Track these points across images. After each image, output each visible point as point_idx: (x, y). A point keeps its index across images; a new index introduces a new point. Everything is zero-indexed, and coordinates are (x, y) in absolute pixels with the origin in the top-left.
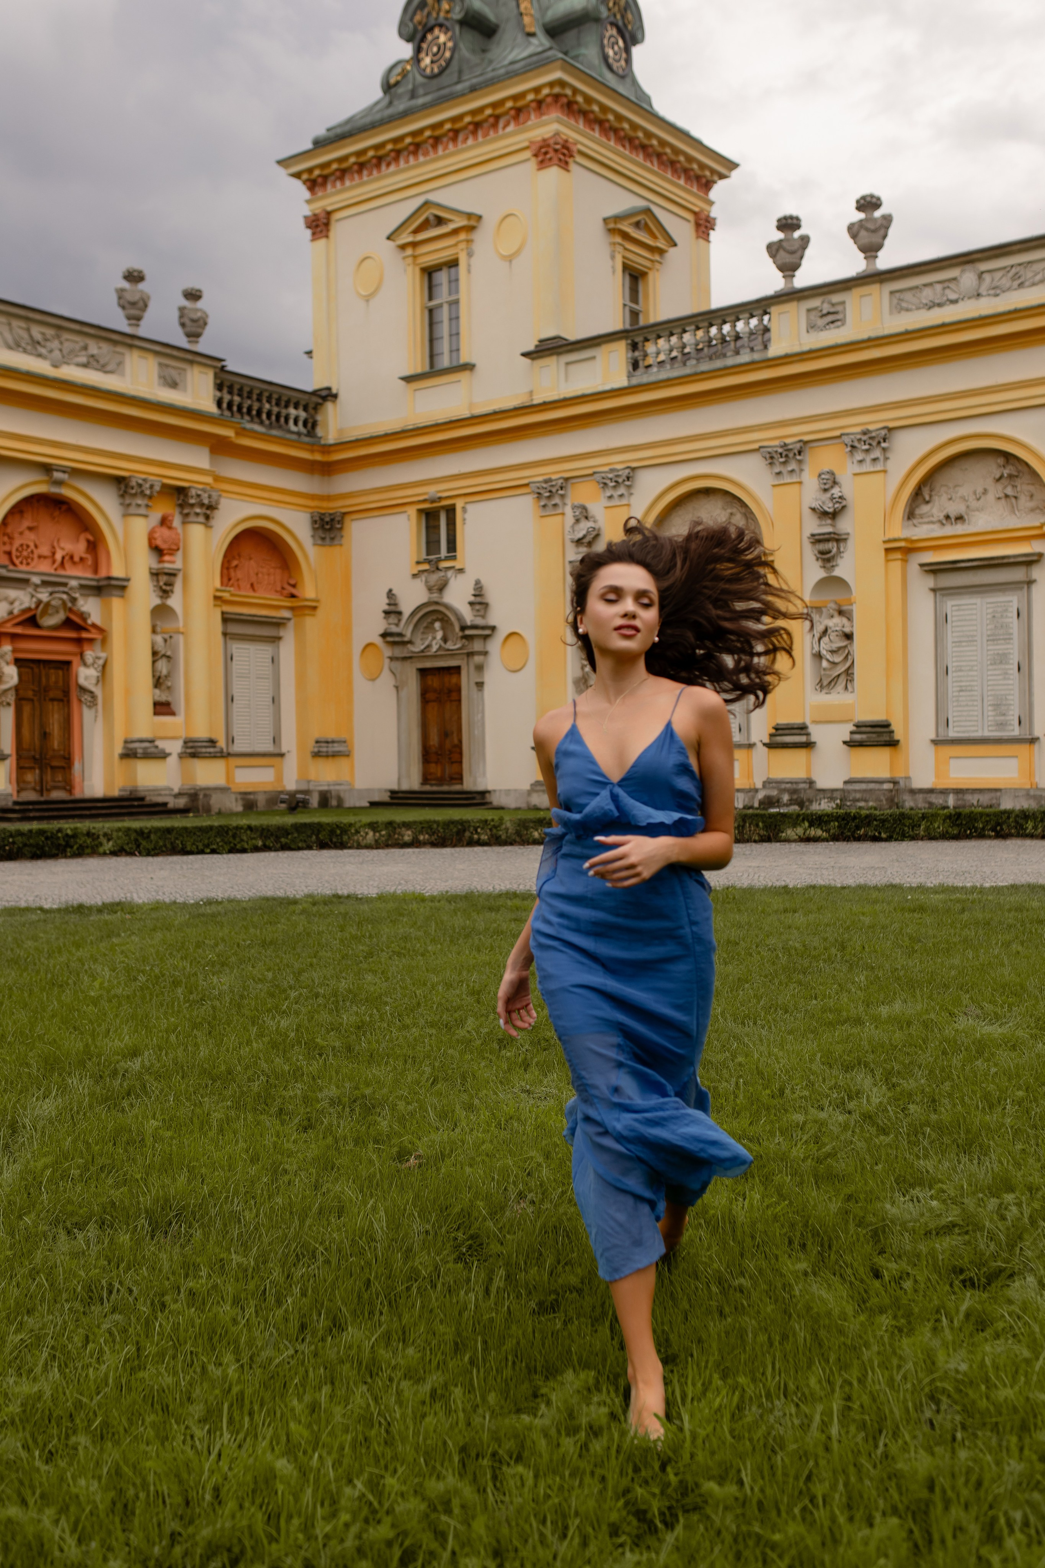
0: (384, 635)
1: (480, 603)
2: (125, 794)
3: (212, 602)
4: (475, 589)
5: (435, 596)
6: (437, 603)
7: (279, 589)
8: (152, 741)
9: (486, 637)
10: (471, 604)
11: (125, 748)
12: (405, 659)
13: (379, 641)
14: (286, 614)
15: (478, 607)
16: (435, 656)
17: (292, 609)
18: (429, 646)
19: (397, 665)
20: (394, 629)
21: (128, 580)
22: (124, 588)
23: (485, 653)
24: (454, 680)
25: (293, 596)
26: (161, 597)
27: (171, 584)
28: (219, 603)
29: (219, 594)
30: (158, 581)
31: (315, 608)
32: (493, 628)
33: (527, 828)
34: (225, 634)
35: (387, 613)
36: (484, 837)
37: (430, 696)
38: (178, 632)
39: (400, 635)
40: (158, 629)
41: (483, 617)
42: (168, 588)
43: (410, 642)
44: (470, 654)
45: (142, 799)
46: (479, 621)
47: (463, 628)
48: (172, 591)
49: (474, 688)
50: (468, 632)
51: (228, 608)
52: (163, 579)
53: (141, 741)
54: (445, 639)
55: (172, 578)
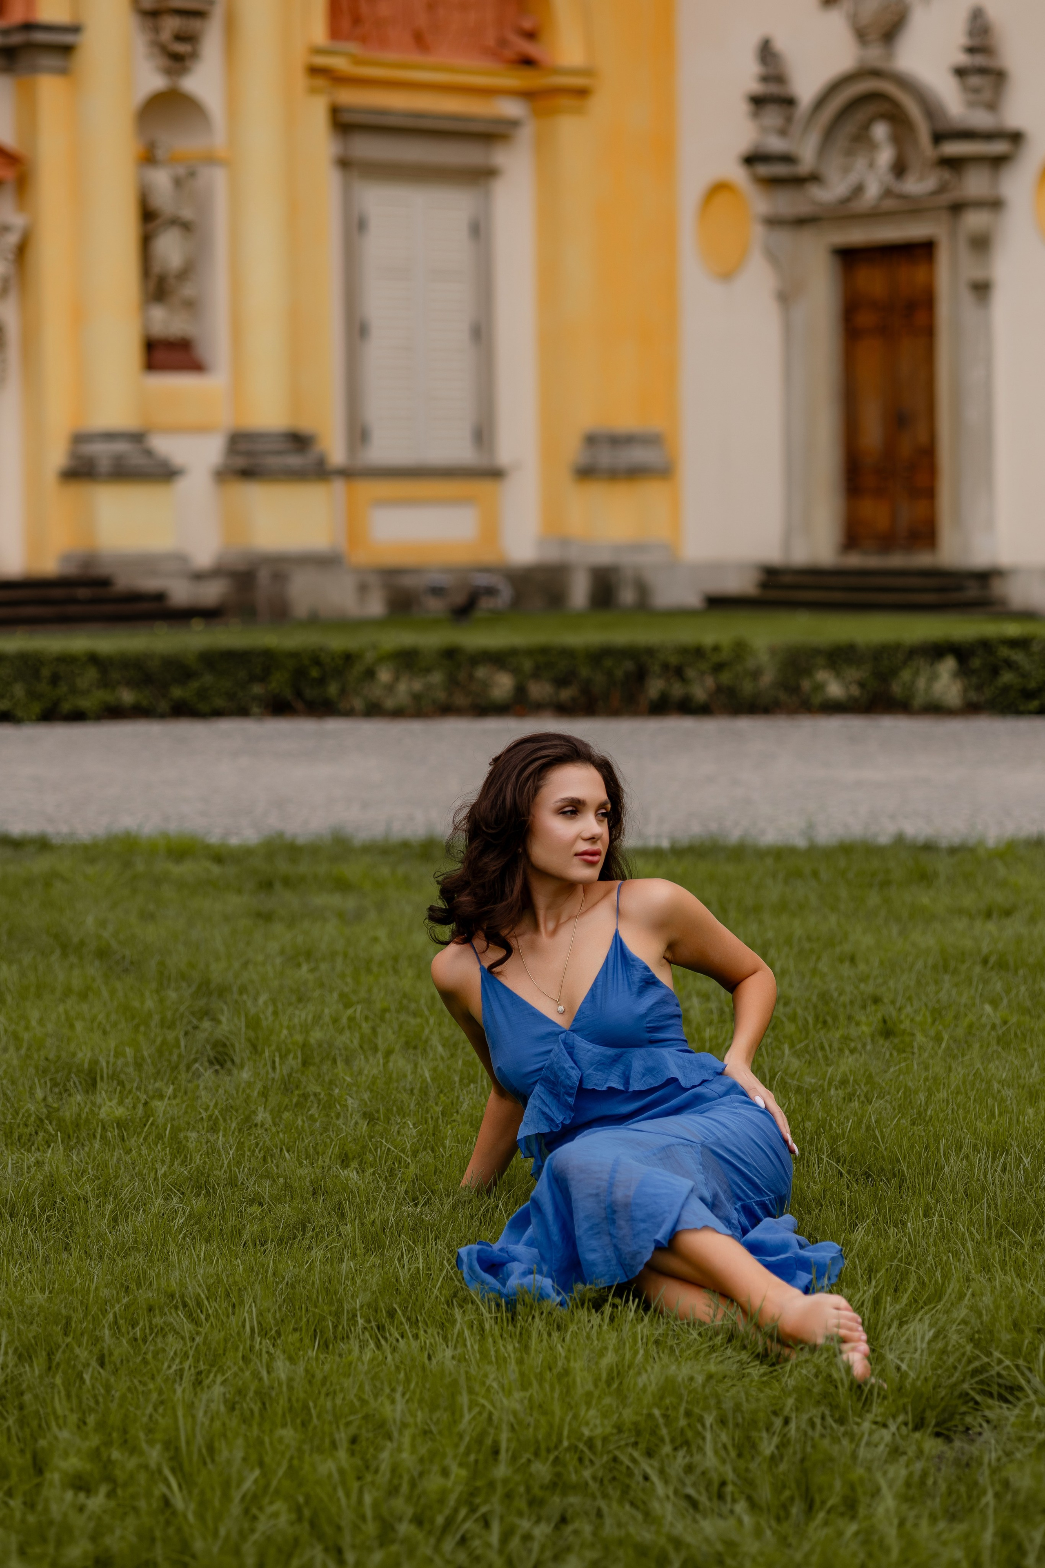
0: (751, 160)
1: (982, 71)
2: (71, 570)
3: (301, 80)
4: (971, 33)
5: (874, 55)
6: (876, 73)
7: (490, 39)
8: (137, 438)
9: (998, 162)
10: (961, 72)
11: (74, 455)
12: (801, 222)
13: (738, 175)
14: (511, 108)
15: (975, 81)
16: (874, 215)
17: (528, 95)
18: (858, 190)
19: (784, 238)
20: (776, 144)
21: (75, 29)
22: (67, 50)
23: (995, 204)
24: (920, 274)
25: (527, 62)
26: (169, 72)
27: (188, 38)
28: (320, 82)
29: (322, 61)
30: (156, 30)
31: (582, 93)
32: (1016, 138)
33: (808, 672)
34: (344, 164)
35: (758, 102)
36: (700, 692)
37: (866, 319)
38: (211, 160)
39: (787, 159)
40: (160, 153)
41: (992, 106)
42: (181, 48)
43: (814, 178)
44: (957, 208)
45: (104, 582)
46: (981, 119)
47: (938, 138)
48: (194, 55)
49: (967, 298)
50: (953, 149)
51: (349, 97)
52: (171, 24)
53: (110, 436)
54: (900, 169)
55: (194, 24)
